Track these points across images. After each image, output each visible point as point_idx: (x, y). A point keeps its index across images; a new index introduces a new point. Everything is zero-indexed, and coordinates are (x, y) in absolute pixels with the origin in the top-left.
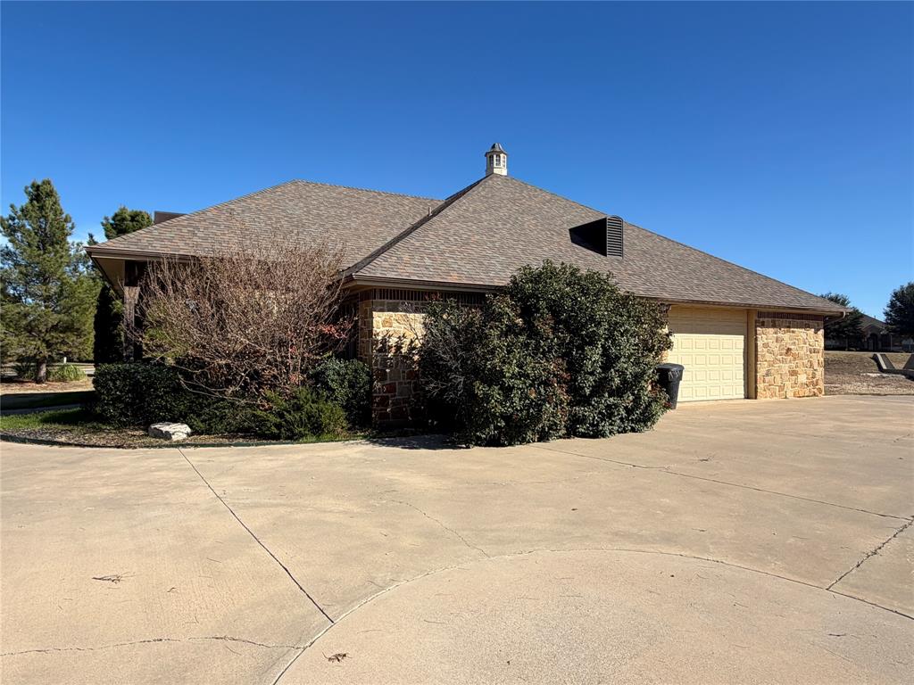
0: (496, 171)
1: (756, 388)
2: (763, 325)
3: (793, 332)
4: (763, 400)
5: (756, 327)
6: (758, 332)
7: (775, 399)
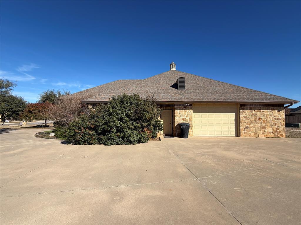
0: (171, 69)
1: (240, 133)
2: (243, 109)
3: (263, 111)
4: (244, 137)
5: (240, 110)
6: (240, 112)
7: (251, 137)
